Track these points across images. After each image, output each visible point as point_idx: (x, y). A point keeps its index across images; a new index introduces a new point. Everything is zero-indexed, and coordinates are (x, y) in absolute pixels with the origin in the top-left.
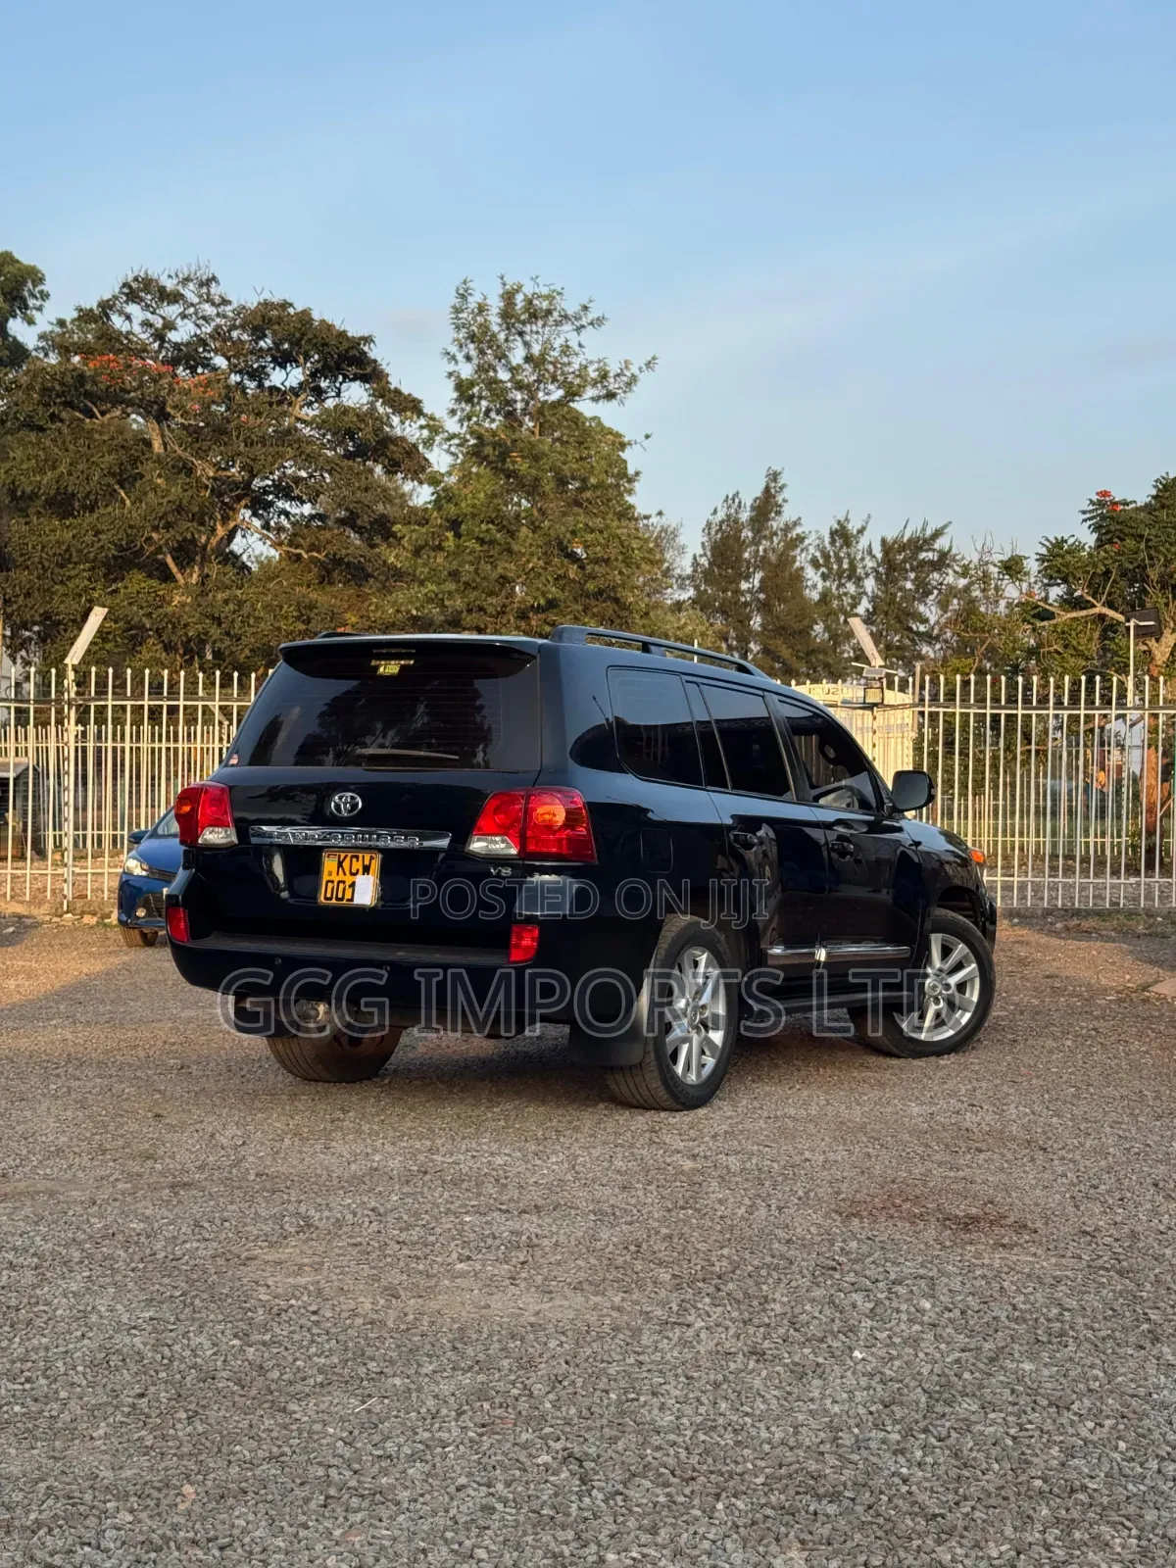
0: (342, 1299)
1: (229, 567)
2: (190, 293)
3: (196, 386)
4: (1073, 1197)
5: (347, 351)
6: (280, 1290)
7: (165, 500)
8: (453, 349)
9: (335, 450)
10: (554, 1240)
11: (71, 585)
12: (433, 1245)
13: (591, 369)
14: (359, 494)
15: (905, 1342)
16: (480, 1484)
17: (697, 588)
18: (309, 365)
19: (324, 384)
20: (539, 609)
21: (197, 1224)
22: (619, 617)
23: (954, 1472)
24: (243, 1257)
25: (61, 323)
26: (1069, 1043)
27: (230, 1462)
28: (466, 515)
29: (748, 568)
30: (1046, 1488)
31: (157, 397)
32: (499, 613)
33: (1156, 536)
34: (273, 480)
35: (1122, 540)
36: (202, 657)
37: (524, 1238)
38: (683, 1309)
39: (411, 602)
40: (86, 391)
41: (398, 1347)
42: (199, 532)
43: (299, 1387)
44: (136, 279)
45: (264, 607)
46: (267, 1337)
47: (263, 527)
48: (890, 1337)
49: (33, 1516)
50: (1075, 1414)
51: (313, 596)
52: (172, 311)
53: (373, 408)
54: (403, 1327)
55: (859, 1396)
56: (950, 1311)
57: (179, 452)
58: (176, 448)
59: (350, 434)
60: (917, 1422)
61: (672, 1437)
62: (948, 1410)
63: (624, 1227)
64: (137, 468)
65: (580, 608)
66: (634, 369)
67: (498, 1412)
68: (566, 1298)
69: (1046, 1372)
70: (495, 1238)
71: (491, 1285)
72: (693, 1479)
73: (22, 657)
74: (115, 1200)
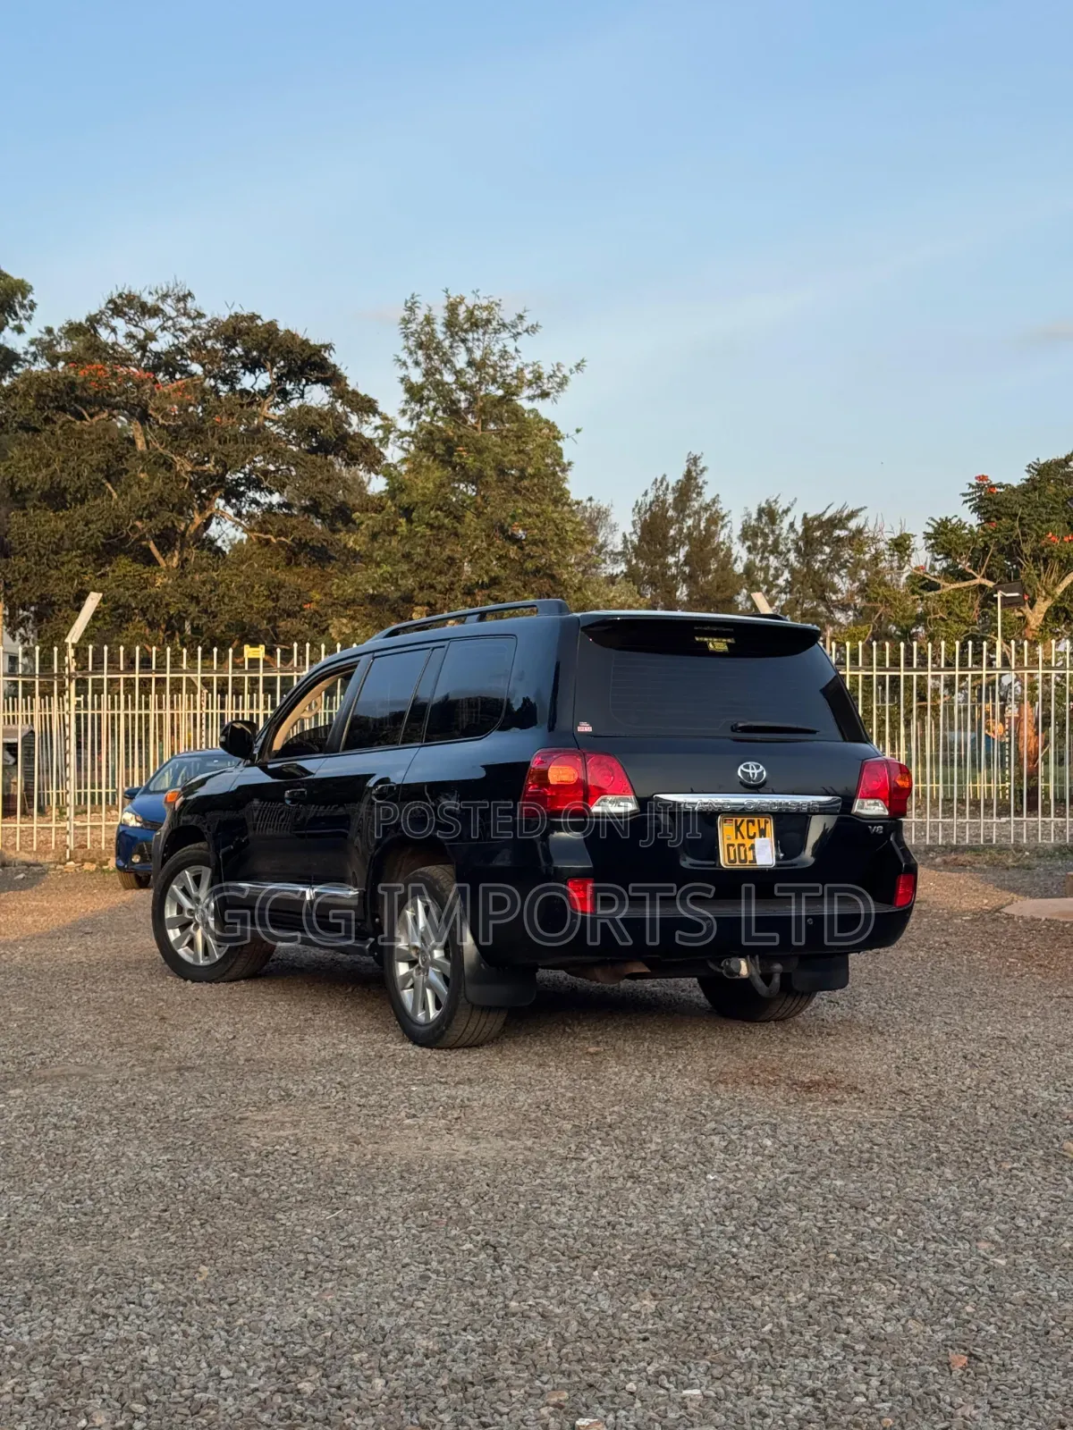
0: (315, 1145)
1: (205, 553)
2: (168, 308)
3: (174, 391)
4: (897, 1067)
5: (309, 358)
6: (267, 1140)
7: (148, 493)
8: (404, 356)
9: (299, 446)
10: (481, 1102)
11: (64, 570)
12: (386, 1107)
13: (526, 372)
14: (321, 485)
15: (749, 1169)
16: (419, 1263)
17: (628, 562)
18: (275, 370)
19: (289, 387)
20: (483, 586)
21: (200, 1096)
22: (554, 592)
23: (771, 1251)
24: (237, 1117)
25: (49, 331)
26: (922, 954)
27: (234, 1252)
28: (417, 503)
29: (675, 544)
30: (838, 1259)
31: (140, 401)
32: (447, 590)
33: (1029, 515)
34: (245, 474)
35: (999, 519)
36: (182, 632)
37: (458, 1101)
38: (579, 1148)
39: (368, 582)
40: (77, 396)
41: (359, 1176)
42: (178, 520)
43: (284, 1203)
44: (120, 296)
45: (238, 588)
46: (258, 1171)
47: (236, 515)
48: (737, 1165)
49: (90, 1287)
50: (869, 1213)
51: (282, 576)
52: (153, 324)
53: (333, 408)
54: (363, 1163)
55: (707, 1203)
56: (786, 1146)
57: (161, 450)
58: (158, 445)
59: (313, 431)
60: (748, 1218)
61: (564, 1231)
62: (773, 1211)
63: (538, 1093)
64: (122, 464)
65: (520, 584)
66: (565, 371)
67: (435, 1217)
68: (489, 1142)
69: (852, 1186)
70: (435, 1101)
71: (431, 1134)
72: (578, 1257)
73: (20, 634)
74: (133, 1080)
